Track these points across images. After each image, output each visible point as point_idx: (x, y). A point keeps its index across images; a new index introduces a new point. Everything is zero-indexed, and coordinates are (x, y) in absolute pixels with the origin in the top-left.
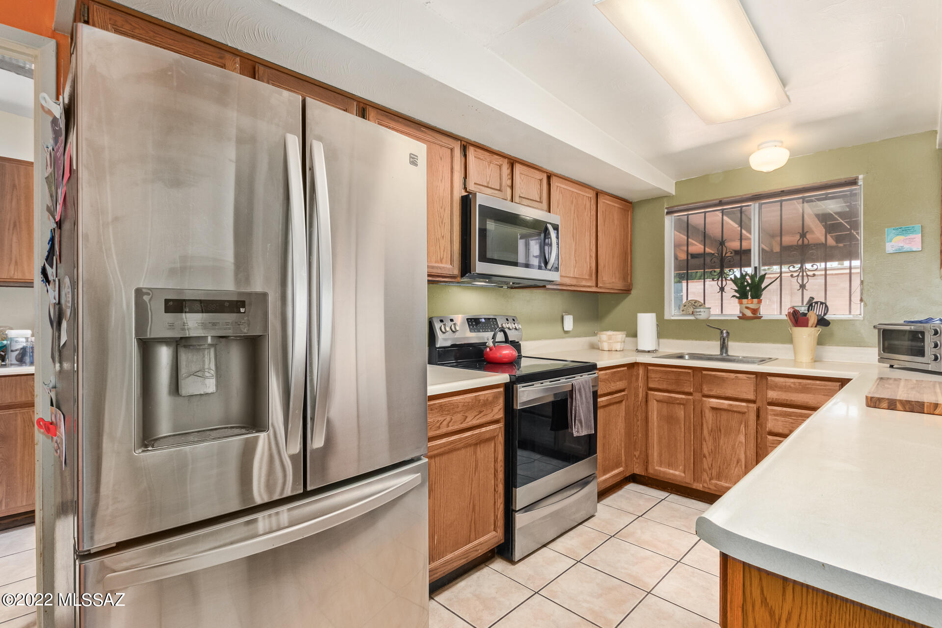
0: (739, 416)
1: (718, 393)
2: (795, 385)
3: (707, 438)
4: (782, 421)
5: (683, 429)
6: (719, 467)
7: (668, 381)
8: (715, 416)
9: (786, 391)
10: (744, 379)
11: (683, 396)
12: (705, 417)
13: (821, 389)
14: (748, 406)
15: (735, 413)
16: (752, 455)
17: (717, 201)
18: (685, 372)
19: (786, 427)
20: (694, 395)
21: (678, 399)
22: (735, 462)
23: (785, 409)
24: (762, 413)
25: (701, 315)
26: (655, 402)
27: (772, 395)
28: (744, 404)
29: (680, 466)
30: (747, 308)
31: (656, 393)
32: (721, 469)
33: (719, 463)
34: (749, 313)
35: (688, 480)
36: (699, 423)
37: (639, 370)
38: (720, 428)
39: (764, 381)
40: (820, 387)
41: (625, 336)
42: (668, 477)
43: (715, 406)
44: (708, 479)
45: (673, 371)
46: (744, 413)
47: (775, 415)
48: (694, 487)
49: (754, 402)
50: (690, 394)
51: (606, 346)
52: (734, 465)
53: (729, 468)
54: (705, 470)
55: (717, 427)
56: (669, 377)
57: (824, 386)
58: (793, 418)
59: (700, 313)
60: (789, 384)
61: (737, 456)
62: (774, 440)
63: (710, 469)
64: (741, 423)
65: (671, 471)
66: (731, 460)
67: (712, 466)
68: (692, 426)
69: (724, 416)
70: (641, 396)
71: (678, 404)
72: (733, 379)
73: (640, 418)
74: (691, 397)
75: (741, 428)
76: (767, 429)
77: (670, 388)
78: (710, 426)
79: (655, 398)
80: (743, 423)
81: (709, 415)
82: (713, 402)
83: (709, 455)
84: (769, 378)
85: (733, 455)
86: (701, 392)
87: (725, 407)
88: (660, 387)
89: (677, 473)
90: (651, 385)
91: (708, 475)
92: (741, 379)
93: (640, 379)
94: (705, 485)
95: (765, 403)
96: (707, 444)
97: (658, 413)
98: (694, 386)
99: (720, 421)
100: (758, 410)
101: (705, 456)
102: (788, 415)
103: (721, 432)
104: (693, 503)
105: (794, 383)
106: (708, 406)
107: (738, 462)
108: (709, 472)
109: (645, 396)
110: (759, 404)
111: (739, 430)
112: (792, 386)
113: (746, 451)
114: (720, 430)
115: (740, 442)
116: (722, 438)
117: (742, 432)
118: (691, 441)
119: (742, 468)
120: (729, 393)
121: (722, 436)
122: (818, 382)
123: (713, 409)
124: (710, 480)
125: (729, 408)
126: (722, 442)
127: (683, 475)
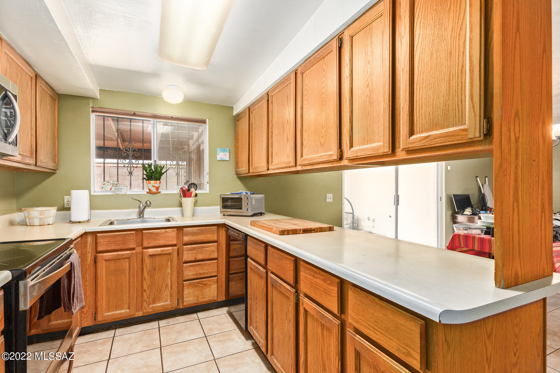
0: (167, 256)
1: (154, 244)
2: (197, 231)
3: (146, 277)
4: (191, 253)
5: (128, 276)
6: (155, 294)
7: (116, 242)
8: (152, 261)
9: (193, 235)
10: (171, 232)
11: (128, 252)
12: (145, 263)
13: (209, 231)
14: (173, 249)
15: (165, 255)
16: (175, 279)
17: (132, 113)
18: (130, 234)
19: (193, 256)
20: (136, 249)
21: (124, 255)
22: (165, 287)
23: (192, 246)
24: (180, 252)
25: (121, 191)
26: (104, 261)
27: (186, 239)
28: (170, 248)
29: (125, 305)
30: (153, 186)
31: (105, 254)
32: (156, 295)
33: (154, 292)
34: (154, 190)
35: (132, 313)
36: (140, 269)
37: (87, 238)
38: (155, 268)
39: (181, 232)
40: (209, 230)
41: (56, 210)
42: (116, 317)
43: (152, 254)
44: (147, 306)
45: (120, 234)
46: (170, 254)
47: (187, 251)
48: (136, 316)
49: (175, 245)
50: (133, 249)
51: (37, 222)
52: (164, 289)
53: (161, 293)
54: (145, 301)
55: (153, 267)
56: (117, 239)
57: (210, 229)
58: (196, 250)
59: (121, 190)
60: (194, 231)
61: (166, 283)
62: (187, 266)
63: (148, 298)
64: (168, 261)
65: (118, 312)
66: (162, 286)
67: (149, 296)
68: (135, 272)
69: (158, 258)
70: (89, 259)
71: (124, 258)
72: (164, 233)
73: (88, 279)
74: (134, 251)
75: (168, 264)
76: (184, 260)
77: (117, 247)
78: (149, 268)
79: (104, 258)
80: (170, 260)
81: (147, 260)
82: (150, 251)
83: (148, 288)
84: (184, 229)
85: (164, 283)
86: (142, 246)
87: (159, 253)
88: (109, 249)
89: (123, 311)
90: (100, 249)
91: (147, 303)
92: (169, 232)
93: (88, 246)
94: (145, 311)
95: (182, 244)
96: (146, 282)
97: (106, 269)
98: (136, 243)
99: (155, 263)
100: (178, 250)
101: (145, 291)
102: (194, 249)
103: (155, 271)
104: (135, 328)
105: (197, 230)
106: (147, 254)
107: (166, 287)
108: (147, 300)
109: (94, 259)
110: (178, 246)
111: (167, 266)
112: (196, 231)
113: (171, 278)
114: (155, 269)
115: (168, 273)
116: (156, 274)
117: (169, 266)
118: (134, 283)
119: (169, 290)
120: (162, 242)
121: (157, 272)
122: (208, 227)
123: (151, 256)
124: (149, 305)
125: (161, 253)
126: (156, 277)
127: (128, 310)
